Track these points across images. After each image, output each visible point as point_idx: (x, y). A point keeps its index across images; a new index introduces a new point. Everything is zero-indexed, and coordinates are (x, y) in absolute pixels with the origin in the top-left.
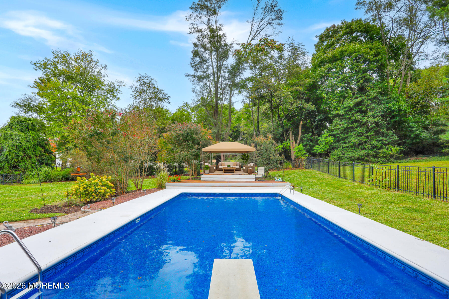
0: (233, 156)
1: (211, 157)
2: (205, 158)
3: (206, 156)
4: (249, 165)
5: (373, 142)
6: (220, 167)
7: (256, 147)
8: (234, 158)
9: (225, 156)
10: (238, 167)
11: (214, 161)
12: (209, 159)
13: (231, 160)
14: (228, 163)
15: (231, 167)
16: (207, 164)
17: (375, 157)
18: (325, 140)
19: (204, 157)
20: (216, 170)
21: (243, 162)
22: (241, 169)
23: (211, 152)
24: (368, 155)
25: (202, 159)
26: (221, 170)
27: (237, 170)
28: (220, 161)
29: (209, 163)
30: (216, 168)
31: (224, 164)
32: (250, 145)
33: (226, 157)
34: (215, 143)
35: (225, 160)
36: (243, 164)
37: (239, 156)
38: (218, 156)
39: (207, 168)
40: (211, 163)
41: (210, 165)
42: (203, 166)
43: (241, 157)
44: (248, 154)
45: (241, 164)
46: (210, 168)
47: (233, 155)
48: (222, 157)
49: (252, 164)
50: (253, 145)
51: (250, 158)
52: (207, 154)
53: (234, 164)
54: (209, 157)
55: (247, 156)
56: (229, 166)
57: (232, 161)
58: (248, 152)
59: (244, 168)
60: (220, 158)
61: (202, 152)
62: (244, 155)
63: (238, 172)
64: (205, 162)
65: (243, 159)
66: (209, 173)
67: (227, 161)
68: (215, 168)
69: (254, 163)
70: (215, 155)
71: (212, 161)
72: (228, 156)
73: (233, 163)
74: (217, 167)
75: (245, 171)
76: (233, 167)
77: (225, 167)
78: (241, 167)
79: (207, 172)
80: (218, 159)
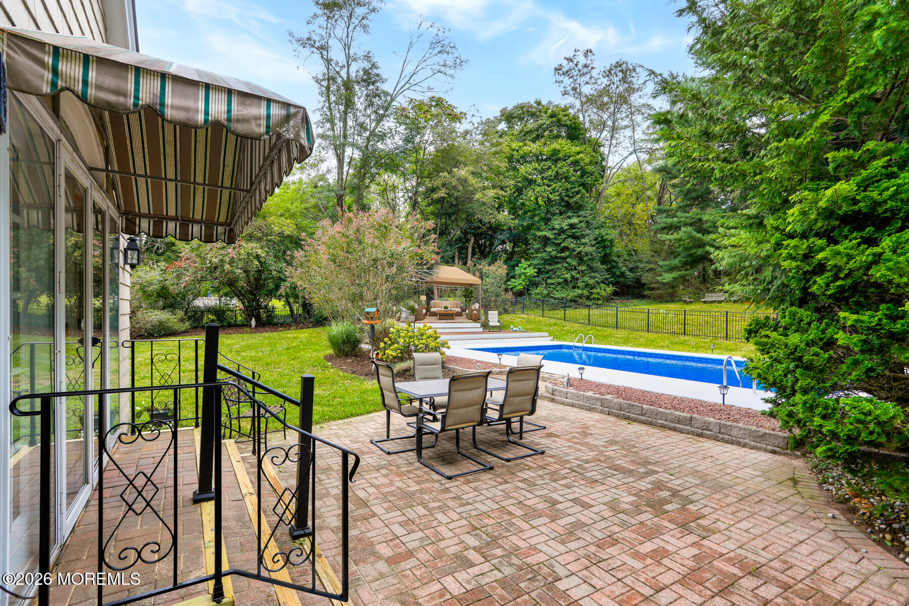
0: (452, 291)
4: (473, 307)
5: (586, 279)
6: (433, 310)
7: (481, 277)
8: (453, 295)
10: (459, 310)
11: (423, 298)
13: (449, 297)
14: (445, 303)
15: (449, 309)
17: (588, 298)
20: (426, 314)
21: (466, 301)
22: (464, 313)
24: (581, 296)
26: (434, 314)
27: (459, 314)
28: (433, 300)
29: (415, 302)
30: (427, 311)
31: (439, 305)
32: (474, 274)
33: (441, 291)
35: (441, 297)
36: (466, 305)
37: (460, 291)
38: (429, 289)
39: (411, 311)
40: (419, 303)
43: (463, 293)
44: (472, 289)
45: (462, 305)
46: (417, 310)
47: (452, 288)
48: (436, 292)
49: (477, 305)
50: (478, 274)
51: (474, 295)
53: (454, 304)
55: (471, 293)
56: (446, 308)
57: (450, 299)
58: (471, 285)
59: (467, 311)
60: (433, 293)
62: (467, 290)
63: (458, 319)
65: (465, 296)
67: (444, 299)
68: (424, 311)
69: (479, 303)
71: (419, 298)
72: (445, 290)
73: (452, 303)
74: (428, 310)
75: (468, 317)
76: (453, 309)
77: (440, 309)
78: (463, 310)
80: (430, 298)
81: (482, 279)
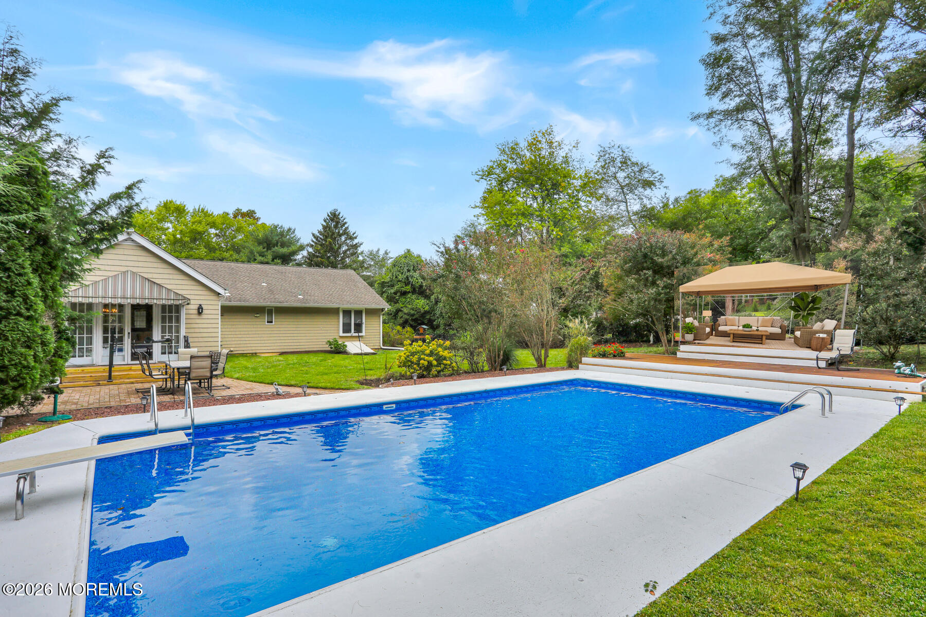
1: (700, 305)
2: (685, 306)
3: (687, 304)
4: (817, 326)
6: (721, 328)
7: (853, 269)
8: (765, 307)
9: (736, 303)
10: (778, 331)
11: (708, 314)
12: (694, 310)
13: (756, 310)
14: (744, 320)
15: (754, 328)
16: (689, 320)
19: (683, 305)
20: (711, 334)
21: (796, 317)
22: (787, 336)
23: (699, 294)
25: (678, 310)
26: (725, 334)
27: (772, 337)
28: (724, 315)
29: (695, 318)
30: (712, 330)
31: (732, 322)
32: (829, 266)
33: (740, 303)
34: (711, 272)
35: (738, 311)
36: (796, 324)
37: (782, 300)
38: (717, 302)
39: (689, 329)
40: (700, 319)
41: (696, 323)
42: (680, 324)
43: (790, 303)
44: (818, 294)
45: (786, 323)
46: (697, 328)
48: (729, 305)
49: (830, 324)
51: (823, 305)
52: (691, 298)
53: (763, 321)
54: (695, 305)
55: (814, 301)
56: (747, 326)
57: (757, 314)
58: (816, 288)
59: (798, 334)
60: (724, 307)
61: (679, 295)
62: (801, 298)
63: (773, 343)
64: (686, 316)
65: (796, 308)
66: (694, 340)
67: (743, 313)
68: (708, 330)
69: (839, 320)
70: (709, 299)
71: (701, 313)
72: (746, 301)
73: (761, 320)
74: (714, 328)
75: (800, 342)
76: (761, 329)
77: (735, 328)
78: (785, 331)
79: (689, 337)
80: (718, 309)
81: (856, 274)
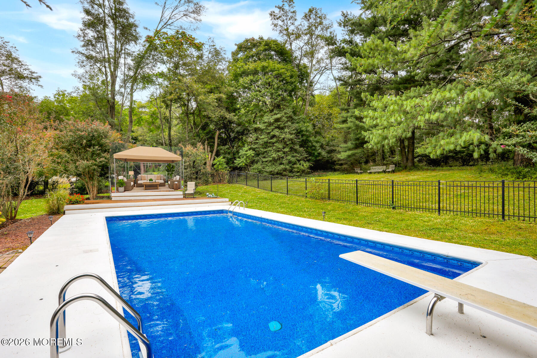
0: (156, 167)
1: (127, 168)
2: (118, 168)
3: (119, 166)
4: (174, 179)
6: (139, 182)
7: (182, 155)
8: (157, 170)
9: (145, 167)
10: (162, 181)
11: (131, 173)
12: (124, 171)
13: (154, 171)
14: (150, 177)
15: (154, 181)
16: (121, 177)
18: (247, 153)
19: (116, 167)
20: (134, 186)
21: (168, 174)
22: (166, 184)
23: (126, 160)
25: (113, 171)
26: (141, 186)
27: (162, 185)
28: (140, 174)
29: (124, 176)
30: (135, 183)
31: (144, 178)
32: (175, 153)
33: (147, 167)
34: (132, 147)
35: (146, 172)
36: (168, 178)
37: (163, 166)
38: (136, 166)
39: (121, 184)
40: (128, 177)
41: (125, 180)
42: (115, 181)
43: (165, 168)
44: (174, 164)
45: (165, 178)
46: (126, 183)
47: (155, 164)
48: (142, 168)
49: (178, 177)
50: (179, 152)
51: (175, 169)
52: (121, 163)
53: (158, 177)
54: (124, 167)
55: (173, 167)
56: (151, 180)
57: (155, 173)
58: (173, 161)
59: (169, 182)
60: (140, 169)
61: (113, 160)
62: (169, 165)
63: (162, 189)
64: (118, 175)
65: (168, 170)
66: (125, 191)
67: (149, 173)
68: (132, 183)
69: (180, 176)
70: (132, 164)
71: (128, 173)
72: (150, 166)
73: (156, 177)
74: (135, 182)
75: (170, 187)
76: (156, 181)
77: (146, 181)
78: (166, 181)
79: (122, 189)
80: (137, 171)
81: (182, 157)
